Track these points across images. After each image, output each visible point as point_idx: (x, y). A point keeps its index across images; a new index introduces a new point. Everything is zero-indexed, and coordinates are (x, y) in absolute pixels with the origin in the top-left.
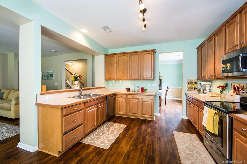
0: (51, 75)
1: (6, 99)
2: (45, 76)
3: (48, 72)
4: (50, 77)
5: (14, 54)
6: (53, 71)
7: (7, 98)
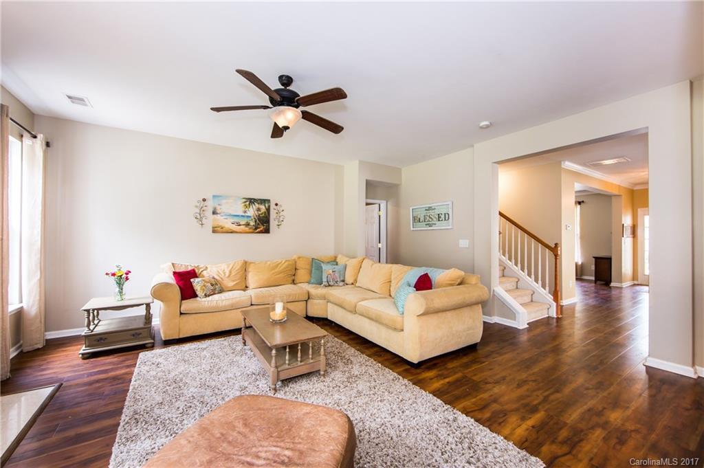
0: (443, 217)
1: (352, 284)
2: (422, 219)
3: (431, 207)
4: (437, 222)
5: (357, 162)
6: (450, 203)
7: (356, 281)
